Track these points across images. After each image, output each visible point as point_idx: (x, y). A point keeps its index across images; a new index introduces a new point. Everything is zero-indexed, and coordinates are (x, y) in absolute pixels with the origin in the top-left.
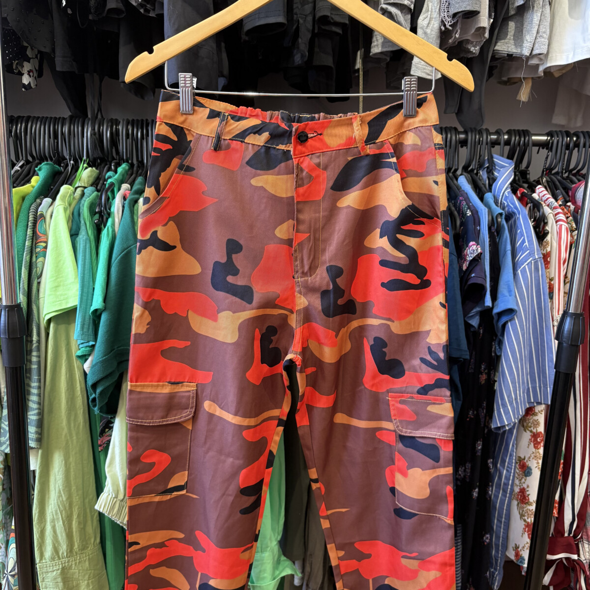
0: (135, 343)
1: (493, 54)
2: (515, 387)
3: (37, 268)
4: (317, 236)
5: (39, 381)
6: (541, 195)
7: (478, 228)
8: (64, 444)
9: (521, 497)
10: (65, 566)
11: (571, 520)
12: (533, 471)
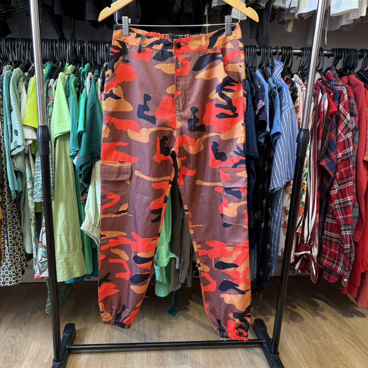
0: (104, 142)
1: (272, 7)
2: (280, 170)
3: (49, 113)
4: (186, 92)
5: (52, 167)
6: (296, 79)
7: (264, 94)
9: (285, 225)
10: (66, 257)
11: (307, 235)
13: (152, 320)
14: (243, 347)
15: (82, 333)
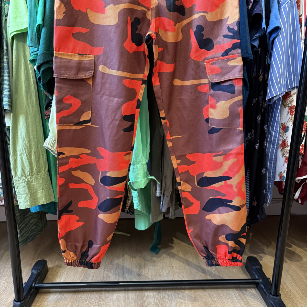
0: (57, 25)
2: (279, 75)
3: (5, 10)
5: (9, 73)
8: (25, 111)
9: (283, 145)
10: (29, 180)
12: (290, 128)
13: (133, 257)
14: (236, 288)
15: (55, 271)
